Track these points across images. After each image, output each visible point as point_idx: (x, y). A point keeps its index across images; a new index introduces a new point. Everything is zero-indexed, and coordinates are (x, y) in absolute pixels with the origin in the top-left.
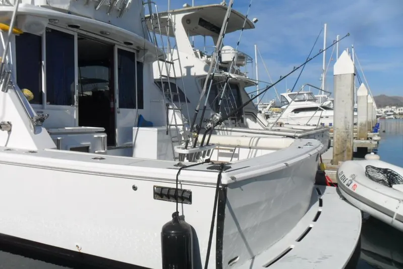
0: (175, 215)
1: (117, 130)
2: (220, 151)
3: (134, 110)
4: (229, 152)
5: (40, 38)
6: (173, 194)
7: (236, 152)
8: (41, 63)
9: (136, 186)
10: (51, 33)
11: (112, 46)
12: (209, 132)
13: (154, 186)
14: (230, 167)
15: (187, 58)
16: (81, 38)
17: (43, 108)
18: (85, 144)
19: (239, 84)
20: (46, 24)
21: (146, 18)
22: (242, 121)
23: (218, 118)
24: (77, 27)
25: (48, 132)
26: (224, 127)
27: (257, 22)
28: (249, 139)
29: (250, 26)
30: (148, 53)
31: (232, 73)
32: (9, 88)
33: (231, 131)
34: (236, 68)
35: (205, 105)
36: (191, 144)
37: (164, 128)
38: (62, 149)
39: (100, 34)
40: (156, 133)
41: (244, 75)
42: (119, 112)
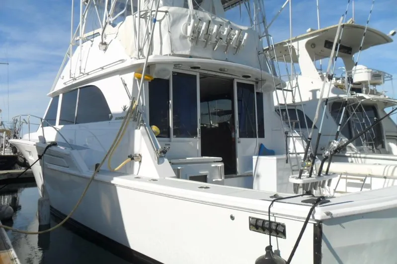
0: (269, 248)
1: (237, 159)
2: (349, 181)
3: (255, 139)
4: (359, 182)
5: (168, 81)
6: (268, 226)
7: (366, 182)
8: (169, 103)
9: (233, 216)
10: (177, 76)
11: (232, 80)
12: (328, 159)
13: (250, 217)
14: (329, 201)
15: (312, 82)
16: (203, 77)
17: (170, 141)
18: (203, 173)
19: (376, 105)
20: (171, 69)
21: (264, 50)
22: (383, 147)
23: (335, 145)
24: (198, 68)
25: (170, 163)
26: (356, 153)
27: (395, 35)
28: (382, 167)
29: (387, 40)
30: (267, 83)
31: (366, 93)
32: (141, 125)
33: (365, 158)
34: (371, 87)
35: (320, 132)
36: (306, 174)
37: (284, 156)
38: (183, 178)
39: (219, 71)
40: (275, 161)
41: (382, 94)
42: (239, 142)
